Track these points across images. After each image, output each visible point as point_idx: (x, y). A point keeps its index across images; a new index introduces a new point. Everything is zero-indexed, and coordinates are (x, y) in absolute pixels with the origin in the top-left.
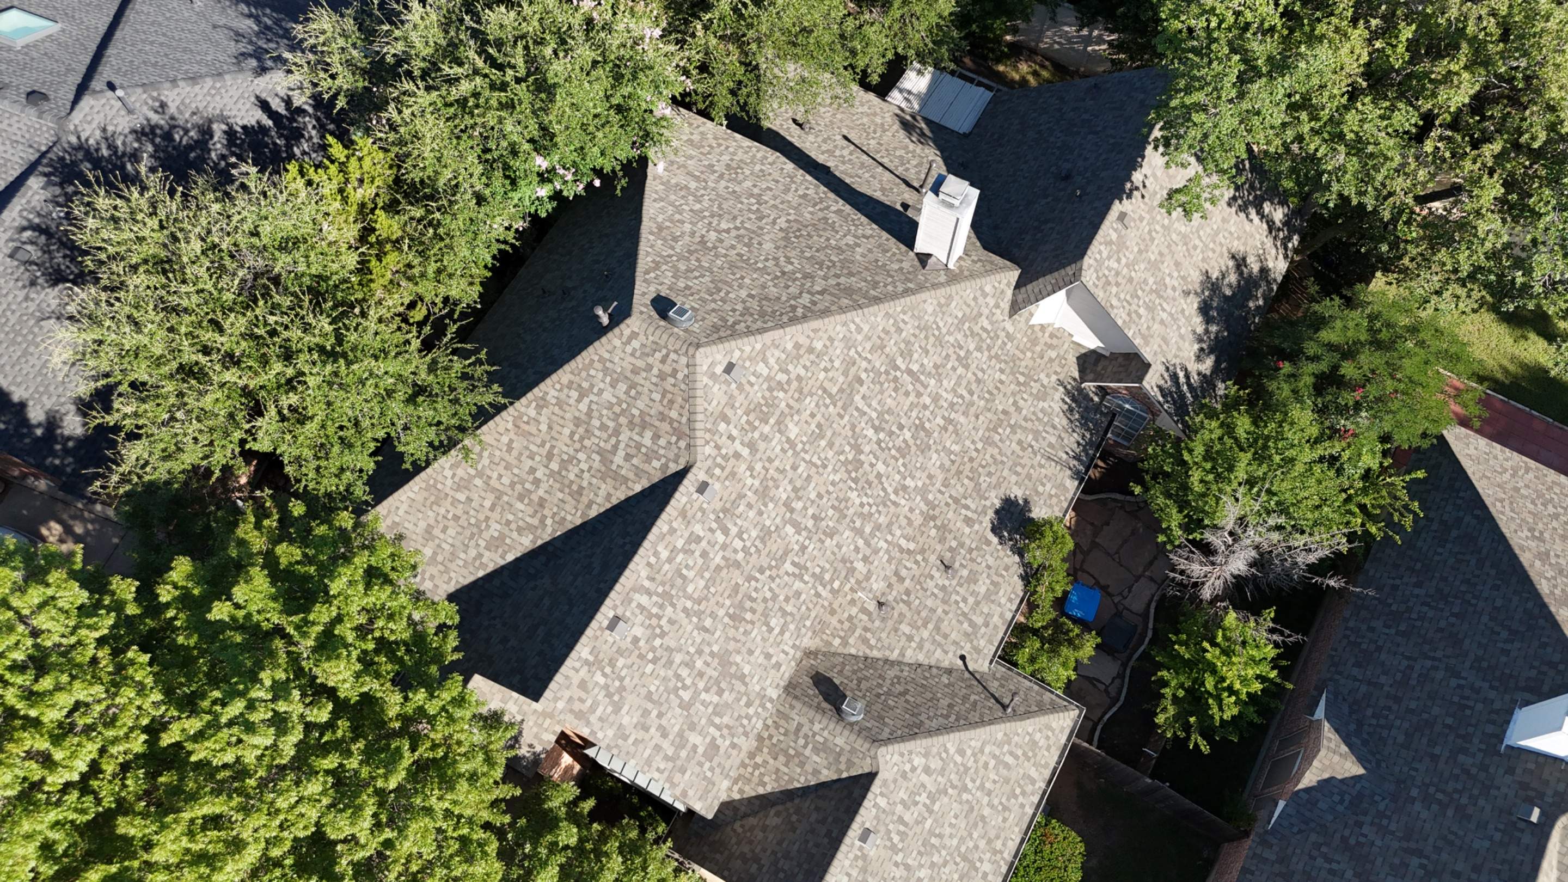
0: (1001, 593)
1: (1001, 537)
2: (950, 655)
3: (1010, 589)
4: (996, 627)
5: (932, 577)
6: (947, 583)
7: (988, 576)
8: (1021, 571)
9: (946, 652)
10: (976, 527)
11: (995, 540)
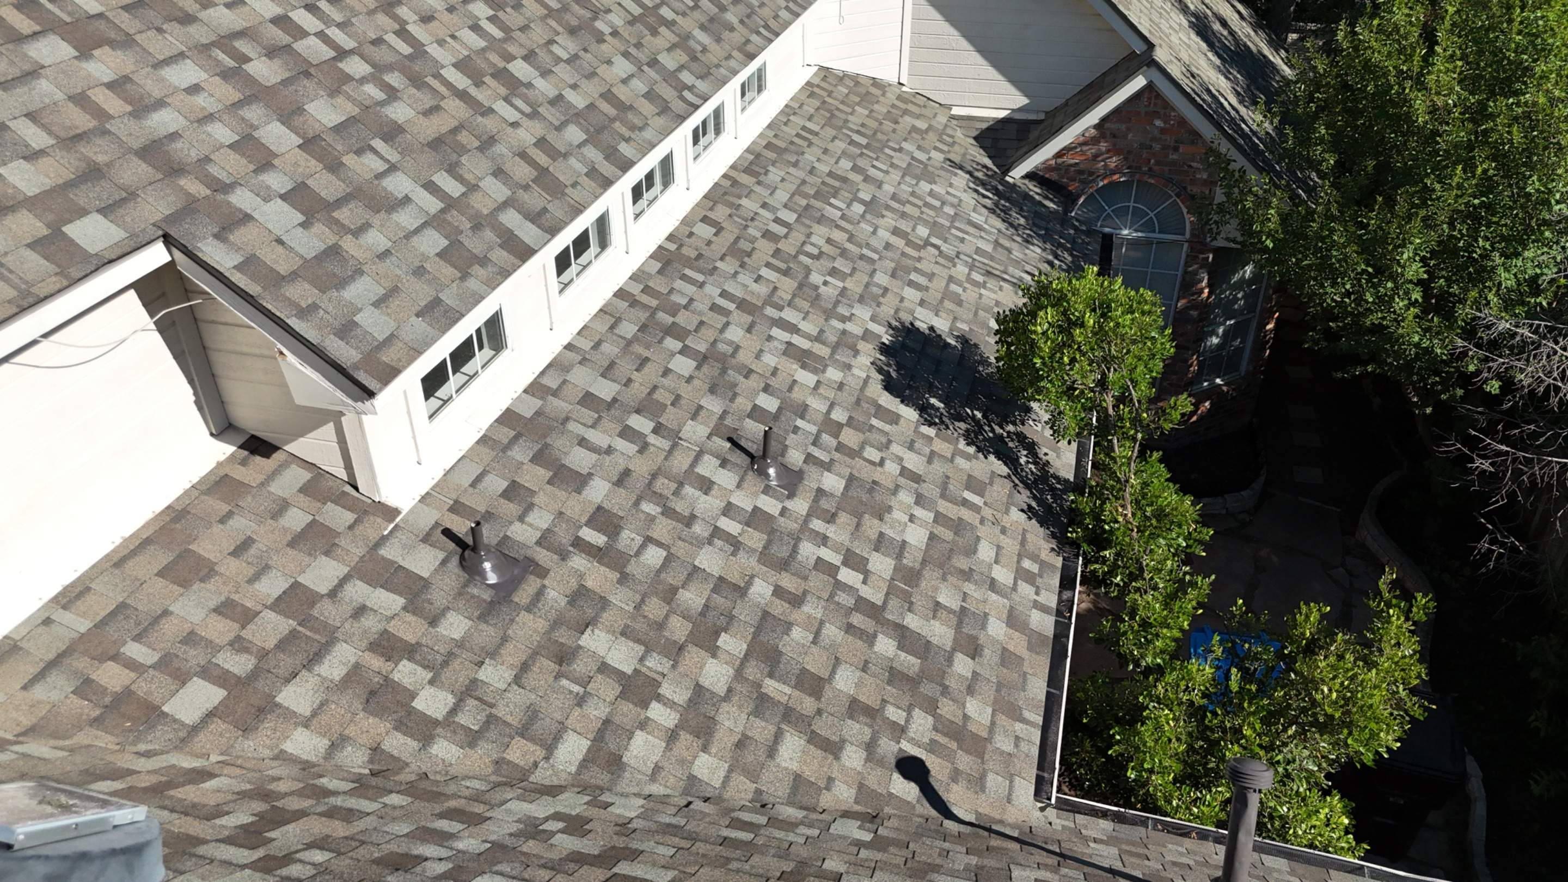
0: (985, 552)
1: (924, 409)
2: (853, 757)
3: (1011, 545)
4: (1007, 658)
5: (706, 485)
6: (770, 505)
7: (920, 500)
8: (1024, 497)
9: (833, 748)
10: (833, 374)
11: (909, 414)
